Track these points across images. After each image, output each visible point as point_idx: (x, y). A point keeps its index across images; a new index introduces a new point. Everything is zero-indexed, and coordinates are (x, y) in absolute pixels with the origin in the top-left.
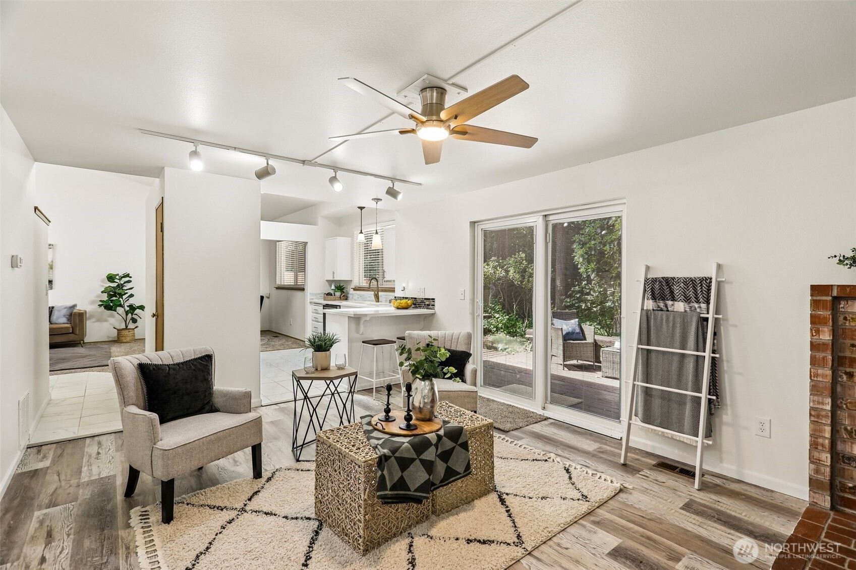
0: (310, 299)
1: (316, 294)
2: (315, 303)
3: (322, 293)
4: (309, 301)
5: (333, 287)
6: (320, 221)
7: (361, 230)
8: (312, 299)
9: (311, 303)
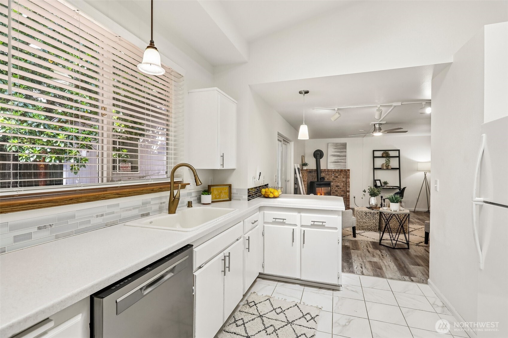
7: (152, 42)
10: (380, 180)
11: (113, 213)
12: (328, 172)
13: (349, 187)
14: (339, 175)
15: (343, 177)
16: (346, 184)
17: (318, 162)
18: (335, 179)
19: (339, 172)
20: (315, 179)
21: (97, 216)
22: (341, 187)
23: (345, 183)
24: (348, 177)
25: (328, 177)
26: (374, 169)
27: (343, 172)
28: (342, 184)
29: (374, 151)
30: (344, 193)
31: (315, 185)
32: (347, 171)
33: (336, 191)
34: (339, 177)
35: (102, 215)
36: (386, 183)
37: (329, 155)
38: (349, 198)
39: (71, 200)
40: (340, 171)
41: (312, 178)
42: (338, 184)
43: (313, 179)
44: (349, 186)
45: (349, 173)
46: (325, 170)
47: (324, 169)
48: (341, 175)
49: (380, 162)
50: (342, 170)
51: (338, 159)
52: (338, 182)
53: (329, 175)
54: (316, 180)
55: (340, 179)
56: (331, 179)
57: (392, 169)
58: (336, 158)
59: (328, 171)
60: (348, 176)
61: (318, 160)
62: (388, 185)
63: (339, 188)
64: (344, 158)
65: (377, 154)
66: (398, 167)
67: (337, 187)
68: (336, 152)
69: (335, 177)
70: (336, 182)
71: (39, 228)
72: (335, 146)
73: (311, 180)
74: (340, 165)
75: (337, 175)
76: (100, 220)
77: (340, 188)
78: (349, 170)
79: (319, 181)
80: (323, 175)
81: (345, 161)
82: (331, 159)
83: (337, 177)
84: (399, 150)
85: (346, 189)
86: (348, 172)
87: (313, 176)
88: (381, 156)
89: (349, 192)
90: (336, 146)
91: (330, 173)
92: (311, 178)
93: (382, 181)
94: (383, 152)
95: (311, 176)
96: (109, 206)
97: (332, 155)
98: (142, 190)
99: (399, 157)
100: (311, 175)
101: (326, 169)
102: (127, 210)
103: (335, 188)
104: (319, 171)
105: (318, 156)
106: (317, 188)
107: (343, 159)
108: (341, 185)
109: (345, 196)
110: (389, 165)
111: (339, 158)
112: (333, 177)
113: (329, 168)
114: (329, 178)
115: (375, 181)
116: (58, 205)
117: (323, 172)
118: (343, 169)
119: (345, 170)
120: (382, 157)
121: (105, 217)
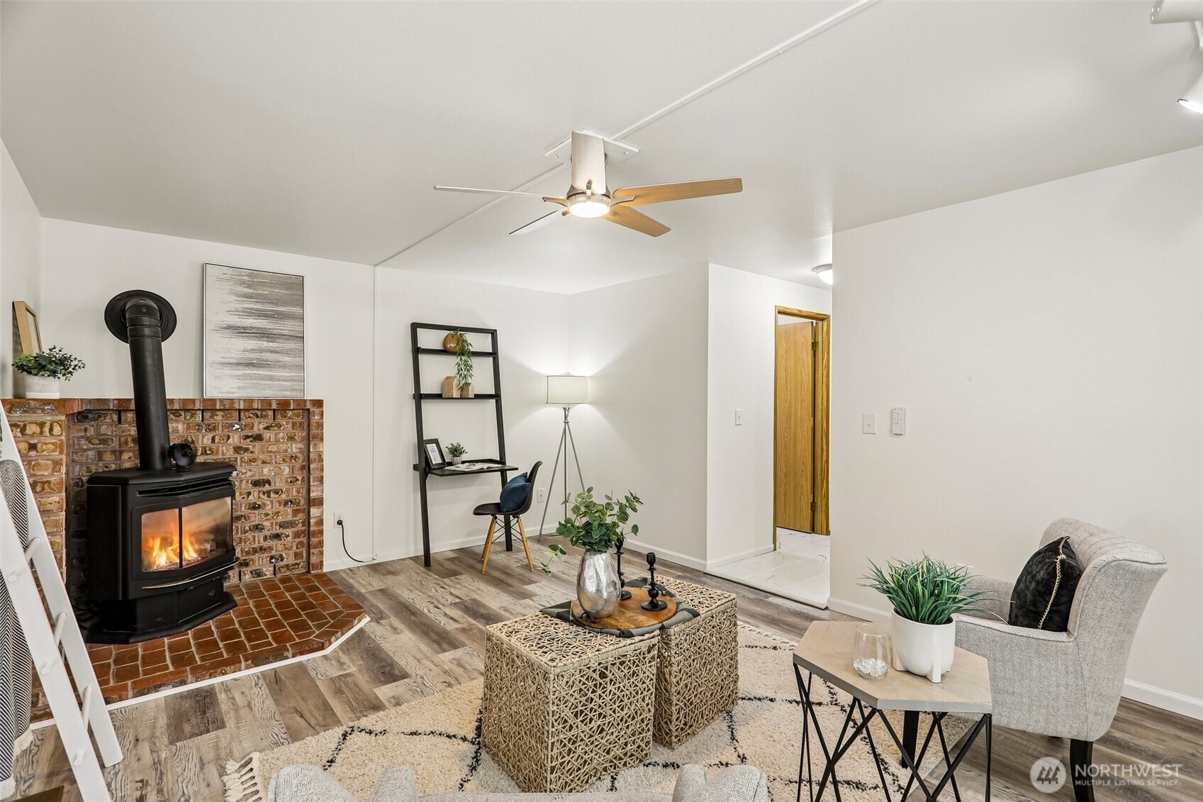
10: (436, 442)
12: (207, 415)
13: (321, 480)
14: (267, 428)
15: (291, 438)
16: (306, 468)
17: (149, 361)
18: (246, 450)
19: (271, 413)
20: (118, 453)
22: (278, 484)
23: (298, 466)
24: (315, 437)
25: (207, 441)
26: (419, 397)
27: (290, 413)
28: (287, 470)
29: (415, 327)
30: (295, 512)
31: (134, 496)
32: (308, 406)
33: (255, 507)
34: (267, 435)
36: (456, 451)
37: (209, 326)
38: (321, 532)
40: (274, 406)
41: (100, 455)
42: (266, 471)
43: (108, 457)
44: (322, 477)
45: (322, 414)
46: (187, 407)
47: (185, 401)
48: (279, 426)
49: (436, 371)
50: (284, 405)
51: (261, 351)
52: (264, 462)
53: (212, 428)
54: (129, 460)
55: (274, 448)
56: (225, 452)
57: (478, 397)
58: (253, 343)
59: (210, 407)
60: (313, 431)
61: (148, 343)
62: (464, 457)
63: (268, 493)
64: (291, 345)
65: (429, 339)
66: (493, 392)
67: (257, 489)
68: (250, 313)
69: (247, 437)
70: (254, 460)
72: (242, 283)
73: (92, 463)
74: (271, 378)
75: (259, 427)
77: (276, 492)
78: (319, 404)
79: (158, 465)
80: (178, 430)
81: (297, 360)
82: (222, 347)
83: (258, 438)
84: (493, 333)
85: (304, 492)
86: (317, 411)
87: (104, 442)
88: (440, 347)
89: (319, 502)
90: (249, 287)
91: (219, 417)
92: (91, 454)
93: (445, 445)
94: (446, 333)
95: (89, 440)
97: (229, 327)
99: (494, 354)
100: (91, 432)
101: (193, 401)
103: (249, 494)
104: (154, 409)
105: (146, 320)
106: (144, 517)
107: (288, 353)
108: (280, 473)
109: (300, 527)
110: (467, 384)
111: (265, 344)
112: (235, 439)
113: (209, 394)
114: (214, 446)
115: (422, 444)
117: (176, 413)
118: (288, 394)
119: (301, 403)
120: (444, 351)
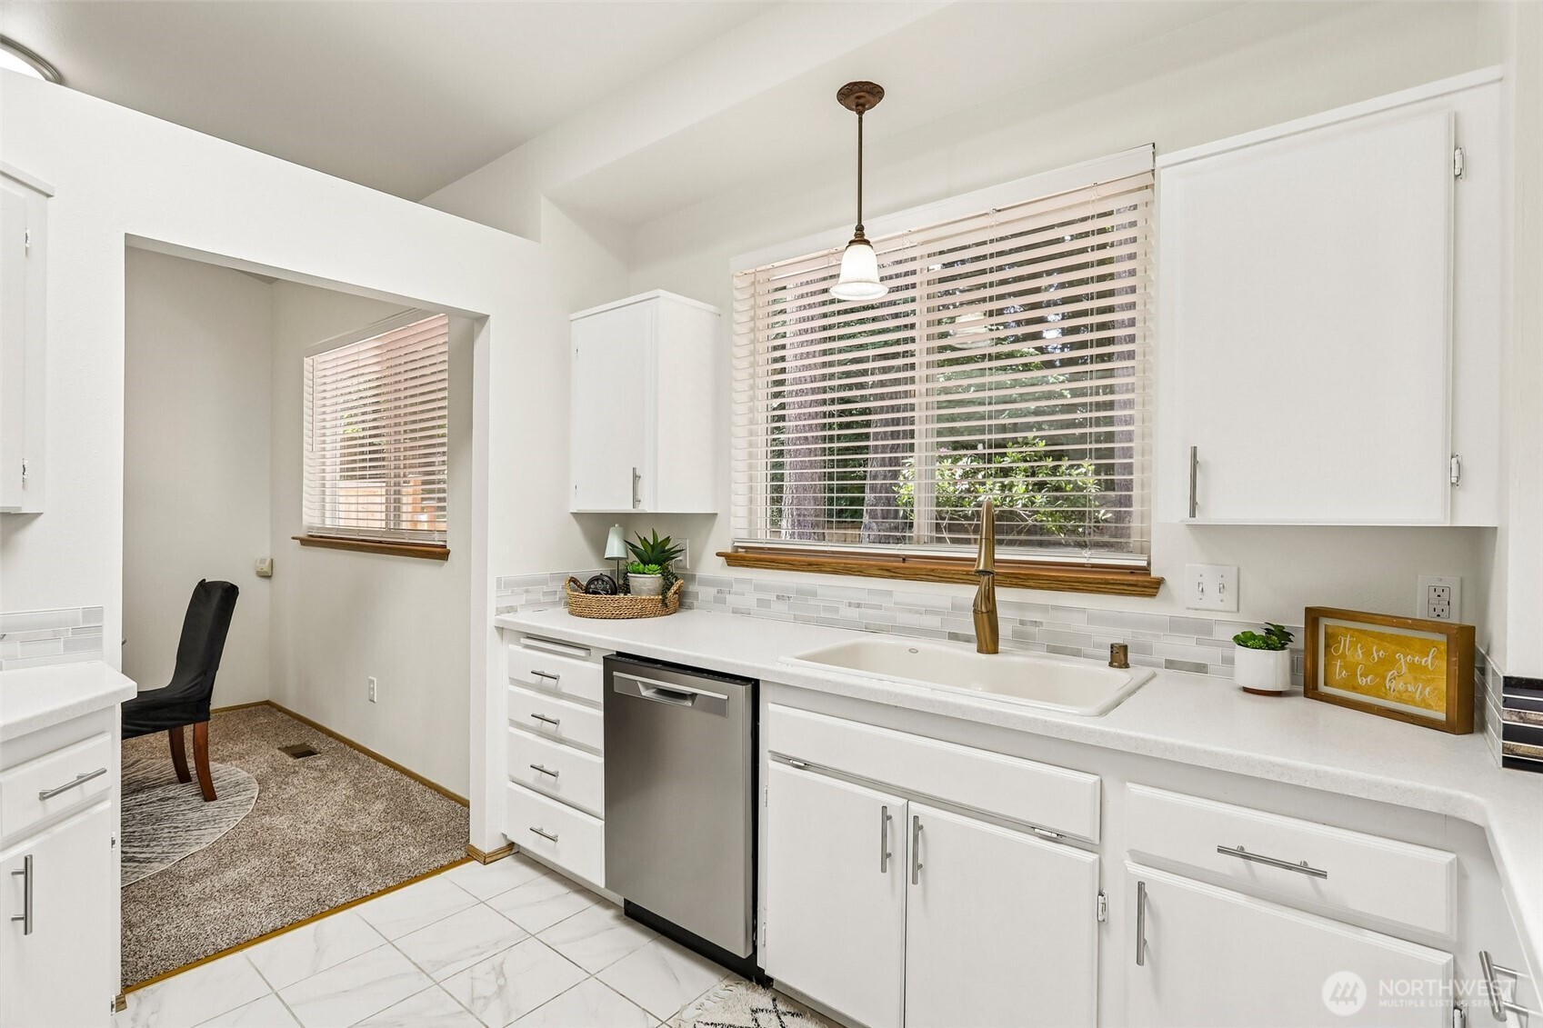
0: (499, 612)
1: (527, 585)
2: (530, 637)
3: (554, 577)
4: (492, 620)
5: (615, 547)
6: (547, 216)
7: (860, 229)
8: (511, 609)
9: (500, 630)
11: (879, 607)
21: (850, 605)
35: (859, 606)
39: (810, 565)
71: (778, 597)
76: (853, 613)
96: (870, 591)
98: (933, 570)
102: (910, 611)
116: (793, 570)
121: (863, 610)
